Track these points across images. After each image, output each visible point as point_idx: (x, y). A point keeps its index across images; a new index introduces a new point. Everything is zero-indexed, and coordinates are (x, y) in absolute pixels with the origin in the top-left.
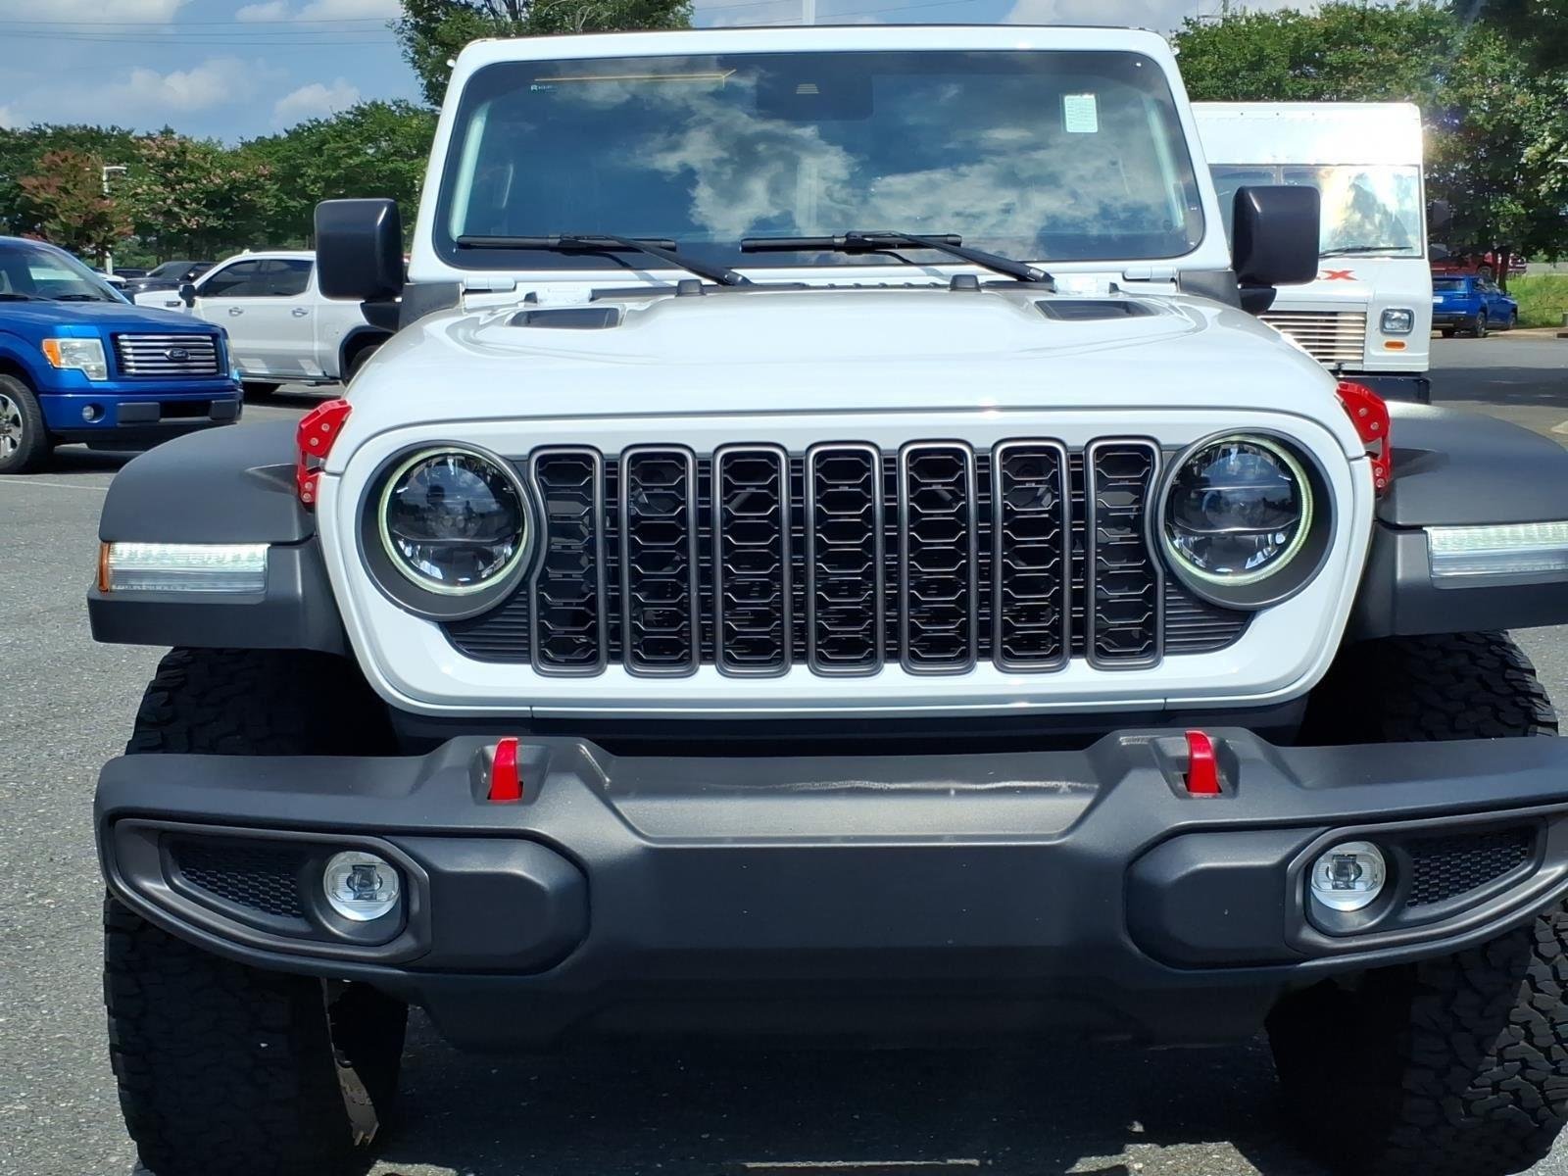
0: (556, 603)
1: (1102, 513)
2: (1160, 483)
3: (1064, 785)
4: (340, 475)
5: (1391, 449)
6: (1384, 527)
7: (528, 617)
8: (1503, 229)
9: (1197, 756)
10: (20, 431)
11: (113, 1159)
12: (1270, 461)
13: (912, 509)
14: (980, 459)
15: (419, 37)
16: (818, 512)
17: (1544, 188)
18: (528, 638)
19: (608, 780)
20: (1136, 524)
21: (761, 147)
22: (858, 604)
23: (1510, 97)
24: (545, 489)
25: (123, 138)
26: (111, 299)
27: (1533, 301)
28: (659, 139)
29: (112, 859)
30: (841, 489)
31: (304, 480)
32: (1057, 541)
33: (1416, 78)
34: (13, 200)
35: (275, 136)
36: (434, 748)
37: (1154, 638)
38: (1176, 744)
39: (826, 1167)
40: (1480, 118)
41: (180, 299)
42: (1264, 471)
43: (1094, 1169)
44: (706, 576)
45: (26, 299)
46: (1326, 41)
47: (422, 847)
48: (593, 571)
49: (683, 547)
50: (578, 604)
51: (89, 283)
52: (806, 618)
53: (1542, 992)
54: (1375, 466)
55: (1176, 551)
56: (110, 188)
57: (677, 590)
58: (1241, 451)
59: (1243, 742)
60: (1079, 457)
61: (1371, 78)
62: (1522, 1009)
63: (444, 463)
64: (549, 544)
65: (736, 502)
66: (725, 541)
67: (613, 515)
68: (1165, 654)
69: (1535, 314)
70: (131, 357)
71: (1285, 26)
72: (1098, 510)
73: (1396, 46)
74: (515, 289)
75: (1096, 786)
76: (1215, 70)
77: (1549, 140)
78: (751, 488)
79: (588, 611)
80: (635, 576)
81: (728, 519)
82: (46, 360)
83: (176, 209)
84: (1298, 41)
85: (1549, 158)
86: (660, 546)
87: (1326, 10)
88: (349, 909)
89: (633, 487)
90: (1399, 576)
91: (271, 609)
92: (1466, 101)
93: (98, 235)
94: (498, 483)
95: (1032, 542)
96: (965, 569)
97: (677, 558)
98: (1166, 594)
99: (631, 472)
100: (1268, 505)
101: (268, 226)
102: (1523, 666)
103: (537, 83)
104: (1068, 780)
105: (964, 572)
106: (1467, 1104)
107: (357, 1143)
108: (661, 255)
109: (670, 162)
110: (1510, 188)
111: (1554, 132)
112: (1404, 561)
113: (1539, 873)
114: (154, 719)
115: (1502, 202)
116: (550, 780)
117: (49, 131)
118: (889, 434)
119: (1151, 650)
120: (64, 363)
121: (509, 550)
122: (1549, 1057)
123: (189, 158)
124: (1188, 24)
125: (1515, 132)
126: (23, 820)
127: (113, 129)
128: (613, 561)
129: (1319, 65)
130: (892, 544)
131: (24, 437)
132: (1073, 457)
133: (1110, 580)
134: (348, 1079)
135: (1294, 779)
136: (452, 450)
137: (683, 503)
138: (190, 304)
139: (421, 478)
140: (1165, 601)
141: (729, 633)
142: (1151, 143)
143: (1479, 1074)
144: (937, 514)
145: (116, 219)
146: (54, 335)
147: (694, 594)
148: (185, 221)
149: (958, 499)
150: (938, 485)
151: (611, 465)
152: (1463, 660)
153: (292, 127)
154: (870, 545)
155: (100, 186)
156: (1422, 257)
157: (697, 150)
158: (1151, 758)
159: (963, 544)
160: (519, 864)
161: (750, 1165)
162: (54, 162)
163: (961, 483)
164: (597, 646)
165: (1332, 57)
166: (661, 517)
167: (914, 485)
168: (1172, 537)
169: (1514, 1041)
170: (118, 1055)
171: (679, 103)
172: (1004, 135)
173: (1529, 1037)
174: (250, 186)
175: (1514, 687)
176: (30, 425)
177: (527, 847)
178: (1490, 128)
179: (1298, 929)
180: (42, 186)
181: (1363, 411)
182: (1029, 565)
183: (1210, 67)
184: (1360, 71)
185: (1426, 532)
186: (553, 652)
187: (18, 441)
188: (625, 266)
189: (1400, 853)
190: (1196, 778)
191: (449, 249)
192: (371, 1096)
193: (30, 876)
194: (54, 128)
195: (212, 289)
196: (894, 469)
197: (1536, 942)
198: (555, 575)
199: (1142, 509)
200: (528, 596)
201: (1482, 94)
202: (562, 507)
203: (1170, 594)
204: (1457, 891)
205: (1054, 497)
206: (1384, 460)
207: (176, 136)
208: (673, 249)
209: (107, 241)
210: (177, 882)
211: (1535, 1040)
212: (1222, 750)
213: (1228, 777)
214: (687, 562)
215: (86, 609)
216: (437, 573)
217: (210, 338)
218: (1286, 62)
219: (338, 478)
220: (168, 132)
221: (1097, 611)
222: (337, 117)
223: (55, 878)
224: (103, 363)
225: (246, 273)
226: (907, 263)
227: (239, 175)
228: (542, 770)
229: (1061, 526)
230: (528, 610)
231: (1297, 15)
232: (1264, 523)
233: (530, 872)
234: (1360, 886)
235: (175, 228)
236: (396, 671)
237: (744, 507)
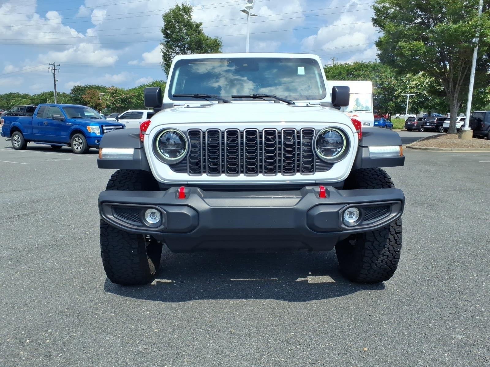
0: (192, 161)
1: (303, 144)
2: (315, 137)
3: (295, 196)
4: (149, 135)
5: (362, 132)
6: (360, 147)
7: (187, 164)
8: (390, 109)
9: (321, 190)
10: (82, 145)
11: (101, 279)
12: (338, 134)
13: (265, 142)
14: (279, 132)
15: (166, 66)
16: (246, 143)
17: (399, 100)
18: (187, 168)
19: (203, 195)
20: (310, 146)
21: (235, 82)
22: (254, 161)
23: (392, 81)
24: (190, 137)
25: (104, 88)
26: (101, 118)
27: (396, 124)
28: (214, 80)
29: (102, 210)
30: (251, 138)
31: (141, 136)
32: (294, 149)
33: (373, 78)
34: (81, 101)
35: (136, 88)
36: (167, 190)
37: (314, 169)
38: (318, 189)
39: (247, 280)
40: (386, 86)
41: (115, 120)
42: (337, 136)
43: (301, 280)
44: (223, 155)
45: (83, 118)
46: (354, 70)
47: (165, 208)
48: (200, 154)
49: (218, 150)
50: (197, 161)
51: (97, 115)
52: (243, 164)
53: (391, 241)
54: (358, 135)
55: (318, 152)
56: (101, 98)
57: (217, 158)
58: (332, 132)
59: (331, 189)
60: (299, 132)
61: (363, 77)
62: (387, 245)
63: (170, 133)
64: (191, 149)
65: (230, 140)
66: (227, 149)
67: (204, 143)
68: (316, 172)
69: (397, 127)
70: (105, 130)
71: (346, 66)
72: (303, 143)
73: (369, 71)
74: (185, 105)
75: (301, 197)
76: (331, 76)
77: (400, 90)
78: (232, 138)
79: (199, 163)
80: (209, 155)
81: (228, 144)
82: (88, 131)
83: (115, 102)
84: (348, 70)
85: (400, 94)
86: (214, 149)
87: (354, 63)
88: (150, 221)
89: (208, 137)
90: (363, 156)
91: (135, 161)
92: (383, 82)
93: (98, 108)
94: (181, 138)
95: (289, 149)
96: (275, 154)
97: (217, 152)
98: (316, 160)
99: (208, 134)
100: (337, 143)
101: (134, 106)
102: (388, 177)
103: (190, 64)
104: (295, 195)
105: (275, 155)
106: (376, 265)
107: (152, 274)
108: (214, 98)
109: (216, 85)
110: (392, 101)
111: (401, 89)
112: (364, 153)
113: (391, 215)
114: (110, 186)
115: (390, 103)
116: (191, 195)
117: (88, 86)
118: (260, 127)
119: (313, 171)
120: (91, 131)
121: (183, 151)
122: (393, 255)
123: (118, 92)
124: (326, 66)
125: (393, 88)
126: (82, 218)
127: (102, 86)
128: (204, 152)
129: (353, 75)
130: (261, 149)
131: (83, 147)
132: (298, 132)
133: (304, 157)
134: (149, 261)
135: (341, 195)
136: (171, 130)
137: (218, 140)
138: (118, 121)
139: (165, 136)
140: (316, 161)
141: (228, 167)
142: (317, 82)
143: (379, 258)
144: (270, 143)
145: (102, 104)
146: (89, 125)
147: (221, 159)
148: (116, 105)
149: (274, 140)
150: (270, 137)
151: (204, 133)
152: (376, 176)
153: (139, 86)
154: (256, 149)
155: (99, 97)
156: (372, 112)
157: (222, 82)
158: (312, 191)
159: (275, 149)
160: (185, 211)
161: (231, 279)
162: (89, 92)
163: (275, 137)
164: (201, 170)
165: (356, 73)
166: (214, 143)
167: (265, 137)
168: (318, 149)
169: (386, 251)
170: (103, 253)
171: (219, 73)
172: (285, 80)
173: (389, 251)
174: (130, 97)
175: (387, 181)
176: (84, 144)
177: (186, 208)
178: (388, 88)
179: (341, 225)
180: (87, 97)
181: (356, 124)
182: (288, 153)
183: (330, 75)
184: (361, 76)
185: (368, 148)
186: (192, 171)
187: (82, 147)
188: (207, 100)
189: (362, 210)
190: (322, 195)
191: (171, 97)
192: (154, 265)
193: (84, 228)
194: (89, 86)
195: (122, 118)
196: (261, 134)
197: (390, 231)
198: (192, 155)
199: (311, 142)
200: (187, 159)
201: (386, 81)
202: (193, 142)
203: (317, 160)
204: (374, 218)
205: (294, 140)
206: (360, 134)
207: (115, 87)
208: (217, 97)
209: (100, 109)
210: (115, 216)
211: (390, 252)
212: (327, 190)
213: (328, 195)
214: (219, 153)
215: (97, 161)
216: (168, 155)
217: (122, 126)
218: (346, 74)
219: (148, 136)
220: (113, 87)
221: (302, 163)
222: (149, 84)
223: (89, 228)
224: (99, 131)
225: (129, 115)
226: (265, 100)
227: (128, 95)
228: (189, 193)
229: (295, 146)
230: (187, 162)
231: (348, 64)
232: (336, 146)
233: (186, 212)
234: (354, 217)
235: (114, 106)
236: (160, 175)
237: (231, 141)
